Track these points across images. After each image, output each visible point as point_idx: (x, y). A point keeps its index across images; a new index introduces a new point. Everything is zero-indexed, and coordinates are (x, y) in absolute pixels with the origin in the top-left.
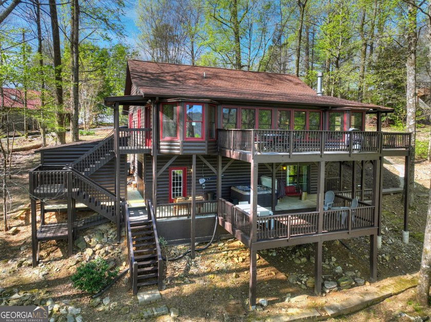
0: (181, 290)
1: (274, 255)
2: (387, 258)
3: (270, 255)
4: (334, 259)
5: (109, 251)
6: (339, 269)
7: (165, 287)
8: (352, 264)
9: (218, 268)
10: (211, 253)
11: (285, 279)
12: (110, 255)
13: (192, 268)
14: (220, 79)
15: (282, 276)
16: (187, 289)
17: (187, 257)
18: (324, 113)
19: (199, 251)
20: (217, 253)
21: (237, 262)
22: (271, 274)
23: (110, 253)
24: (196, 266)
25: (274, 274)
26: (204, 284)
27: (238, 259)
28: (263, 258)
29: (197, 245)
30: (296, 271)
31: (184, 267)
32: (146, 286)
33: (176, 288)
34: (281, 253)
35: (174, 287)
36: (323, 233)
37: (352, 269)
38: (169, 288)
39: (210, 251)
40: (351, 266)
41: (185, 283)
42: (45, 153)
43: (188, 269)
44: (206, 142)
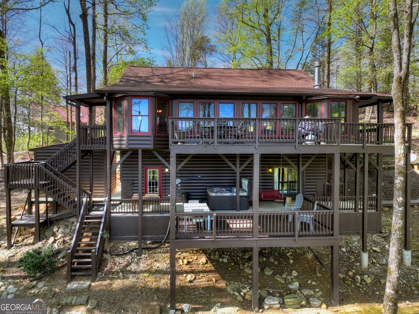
0: (111, 285)
1: (225, 261)
2: (369, 281)
3: (221, 260)
4: (295, 273)
5: (68, 241)
6: (295, 285)
7: (98, 279)
8: (316, 282)
9: (158, 267)
10: (160, 252)
11: (224, 287)
12: (67, 244)
13: (133, 264)
14: (210, 78)
15: (222, 284)
16: (117, 284)
17: (133, 253)
18: (300, 105)
19: (148, 249)
20: (165, 253)
21: (182, 263)
22: (212, 280)
23: (68, 243)
24: (137, 263)
25: (214, 281)
26: (136, 281)
27: (183, 261)
28: (211, 263)
29: (150, 244)
30: (241, 280)
31: (126, 263)
32: (82, 275)
33: (108, 281)
34: (234, 260)
35: (106, 280)
36: (259, 237)
37: (312, 288)
38: (101, 280)
39: (159, 251)
40: (314, 283)
41: (119, 278)
42: (38, 151)
43: (129, 264)
44: (152, 136)
